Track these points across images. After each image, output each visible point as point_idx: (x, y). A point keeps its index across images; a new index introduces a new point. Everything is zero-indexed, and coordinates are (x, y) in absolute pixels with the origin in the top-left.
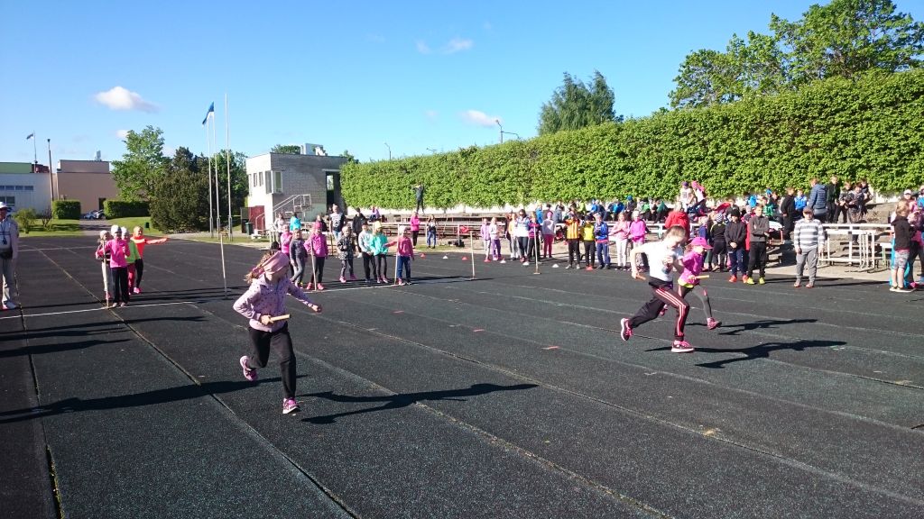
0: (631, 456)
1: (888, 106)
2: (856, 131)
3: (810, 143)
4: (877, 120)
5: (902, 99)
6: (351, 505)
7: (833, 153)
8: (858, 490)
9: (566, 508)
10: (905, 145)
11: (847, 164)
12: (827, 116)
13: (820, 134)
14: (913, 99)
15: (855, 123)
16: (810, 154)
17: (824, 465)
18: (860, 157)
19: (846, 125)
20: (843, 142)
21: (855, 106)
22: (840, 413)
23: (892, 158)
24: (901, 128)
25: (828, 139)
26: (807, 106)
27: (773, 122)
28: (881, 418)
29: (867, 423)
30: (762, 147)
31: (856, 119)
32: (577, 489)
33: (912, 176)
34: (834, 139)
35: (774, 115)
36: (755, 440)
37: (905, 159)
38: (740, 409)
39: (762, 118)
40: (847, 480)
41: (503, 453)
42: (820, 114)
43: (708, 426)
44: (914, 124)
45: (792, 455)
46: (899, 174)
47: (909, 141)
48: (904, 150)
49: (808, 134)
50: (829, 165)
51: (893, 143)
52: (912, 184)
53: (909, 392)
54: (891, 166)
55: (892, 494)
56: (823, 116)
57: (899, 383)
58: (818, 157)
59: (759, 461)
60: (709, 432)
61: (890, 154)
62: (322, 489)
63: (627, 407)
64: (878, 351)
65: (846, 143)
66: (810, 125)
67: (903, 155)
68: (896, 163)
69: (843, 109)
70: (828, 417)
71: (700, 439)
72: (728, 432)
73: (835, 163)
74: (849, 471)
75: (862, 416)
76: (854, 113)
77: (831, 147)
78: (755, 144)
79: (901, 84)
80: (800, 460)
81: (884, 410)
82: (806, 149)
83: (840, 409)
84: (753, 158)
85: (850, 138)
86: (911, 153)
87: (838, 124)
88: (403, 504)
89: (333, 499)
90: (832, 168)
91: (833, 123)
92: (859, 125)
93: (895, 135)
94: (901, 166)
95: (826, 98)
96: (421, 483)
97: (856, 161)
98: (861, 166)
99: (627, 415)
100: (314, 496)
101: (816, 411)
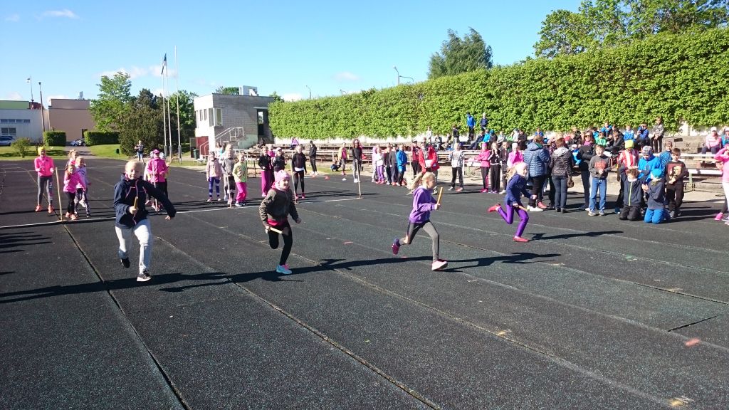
0: (431, 354)
1: (701, 57)
2: (675, 78)
3: (639, 87)
4: (693, 68)
5: (712, 51)
6: (187, 397)
7: (657, 95)
8: (606, 386)
9: (361, 402)
10: (714, 89)
11: (667, 105)
12: (653, 65)
13: (647, 80)
14: (722, 52)
15: (675, 71)
16: (638, 96)
17: (586, 364)
18: (678, 99)
19: (667, 73)
20: (664, 86)
21: (676, 57)
22: (615, 317)
23: (704, 99)
24: (711, 75)
25: (653, 84)
26: (637, 57)
27: (609, 70)
28: (646, 322)
29: (633, 326)
30: (600, 91)
31: (676, 68)
32: (376, 384)
33: (719, 115)
34: (658, 84)
35: (610, 64)
36: (536, 341)
37: (715, 101)
38: (533, 313)
39: (601, 67)
40: (601, 377)
41: (328, 351)
42: (647, 63)
43: (503, 327)
44: (722, 72)
45: (562, 355)
46: (709, 112)
47: (718, 86)
48: (714, 93)
49: (637, 80)
50: (654, 105)
51: (705, 88)
52: (719, 121)
53: (677, 298)
54: (703, 106)
55: (633, 390)
56: (649, 65)
57: (670, 290)
58: (644, 98)
59: (534, 359)
60: (502, 333)
61: (702, 96)
62: (169, 383)
63: (442, 310)
64: (662, 262)
65: (667, 87)
66: (639, 72)
67: (713, 97)
68: (706, 104)
69: (666, 60)
70: (604, 320)
71: (492, 340)
72: (516, 334)
73: (657, 104)
74: (604, 369)
75: (631, 319)
76: (674, 63)
77: (655, 90)
78: (595, 88)
79: (713, 39)
80: (567, 359)
81: (651, 314)
82: (636, 92)
83: (616, 313)
84: (592, 99)
85: (670, 83)
86: (719, 95)
87: (661, 72)
88: (230, 397)
89: (175, 392)
90: (656, 107)
91: (657, 72)
92: (678, 73)
93: (707, 81)
94: (710, 106)
95: (652, 50)
96: (252, 379)
97: (675, 102)
98: (679, 106)
99: (440, 317)
100: (161, 389)
101: (596, 315)
